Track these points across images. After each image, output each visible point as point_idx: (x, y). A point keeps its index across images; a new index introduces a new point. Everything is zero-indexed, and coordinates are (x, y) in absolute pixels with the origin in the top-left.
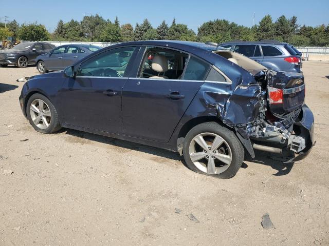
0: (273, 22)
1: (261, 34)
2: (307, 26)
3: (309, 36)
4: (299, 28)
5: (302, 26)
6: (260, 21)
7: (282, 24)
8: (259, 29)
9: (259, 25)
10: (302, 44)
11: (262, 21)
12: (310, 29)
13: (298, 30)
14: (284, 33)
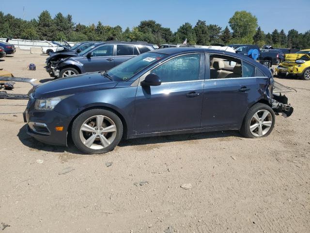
0: (53, 18)
1: (42, 28)
2: (81, 24)
3: (85, 33)
4: (75, 26)
5: (78, 24)
6: (39, 16)
7: (61, 21)
8: (40, 24)
9: (39, 19)
10: (82, 40)
11: (41, 16)
12: (84, 27)
13: (74, 27)
14: (65, 30)
